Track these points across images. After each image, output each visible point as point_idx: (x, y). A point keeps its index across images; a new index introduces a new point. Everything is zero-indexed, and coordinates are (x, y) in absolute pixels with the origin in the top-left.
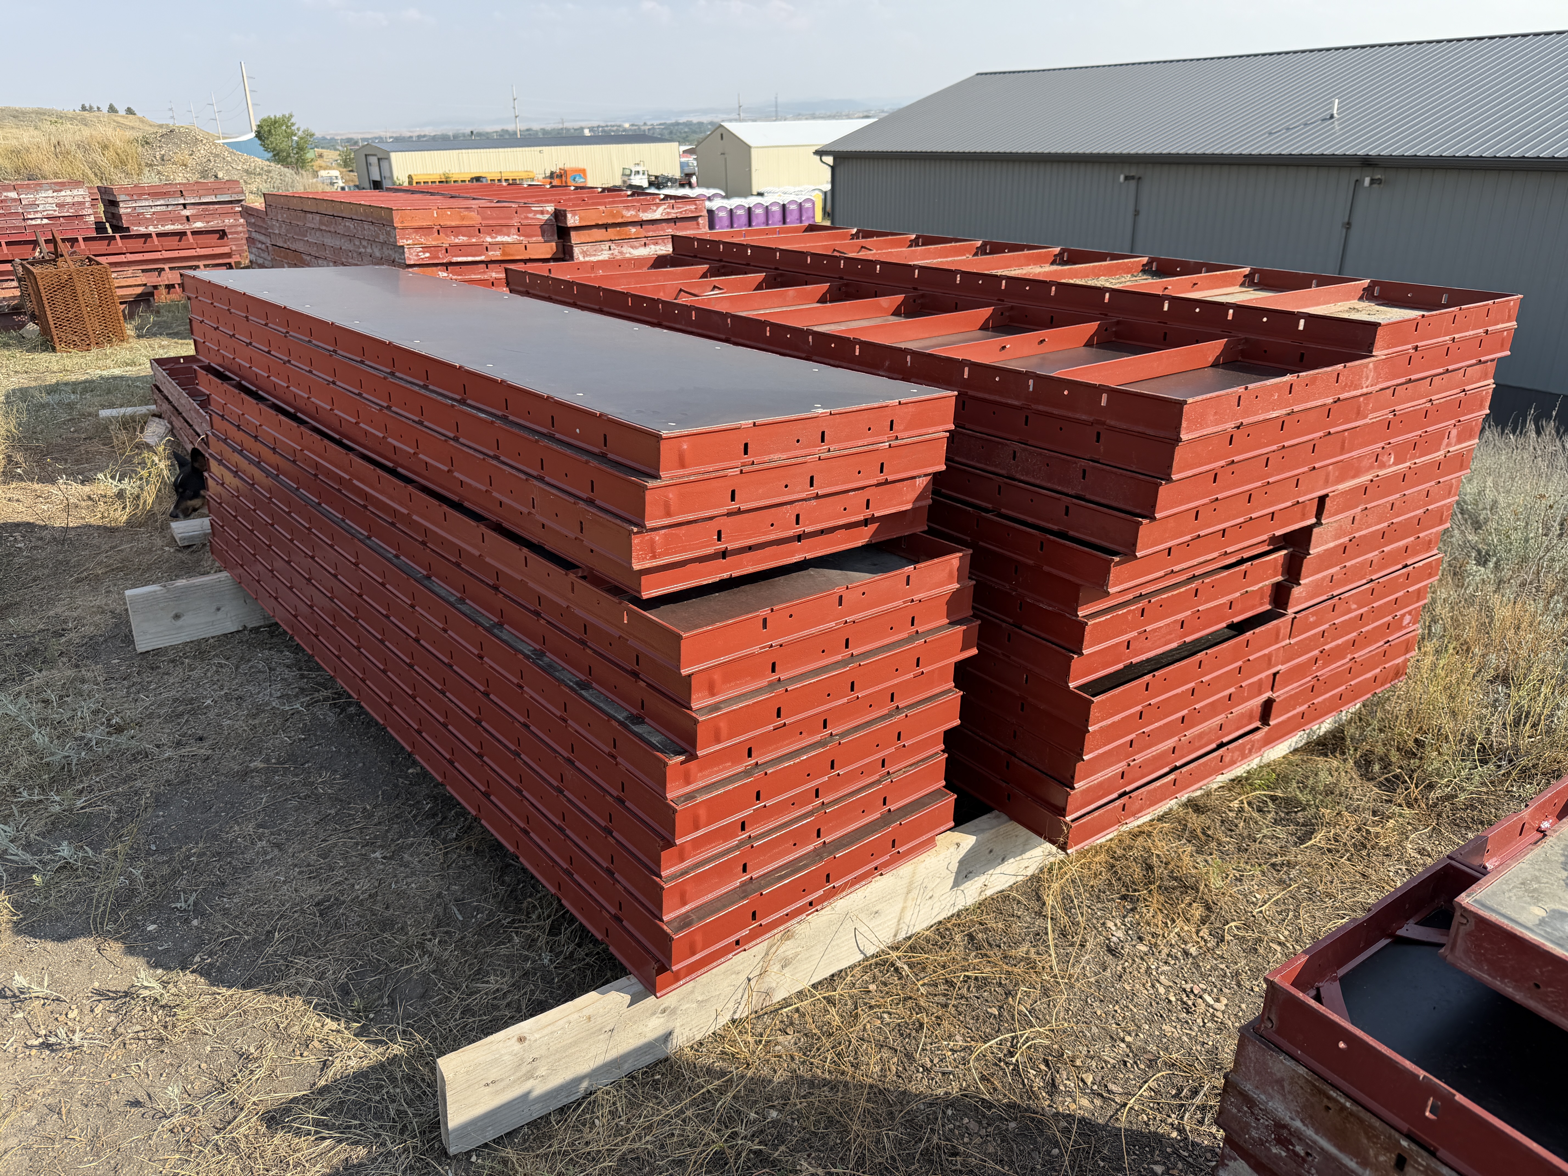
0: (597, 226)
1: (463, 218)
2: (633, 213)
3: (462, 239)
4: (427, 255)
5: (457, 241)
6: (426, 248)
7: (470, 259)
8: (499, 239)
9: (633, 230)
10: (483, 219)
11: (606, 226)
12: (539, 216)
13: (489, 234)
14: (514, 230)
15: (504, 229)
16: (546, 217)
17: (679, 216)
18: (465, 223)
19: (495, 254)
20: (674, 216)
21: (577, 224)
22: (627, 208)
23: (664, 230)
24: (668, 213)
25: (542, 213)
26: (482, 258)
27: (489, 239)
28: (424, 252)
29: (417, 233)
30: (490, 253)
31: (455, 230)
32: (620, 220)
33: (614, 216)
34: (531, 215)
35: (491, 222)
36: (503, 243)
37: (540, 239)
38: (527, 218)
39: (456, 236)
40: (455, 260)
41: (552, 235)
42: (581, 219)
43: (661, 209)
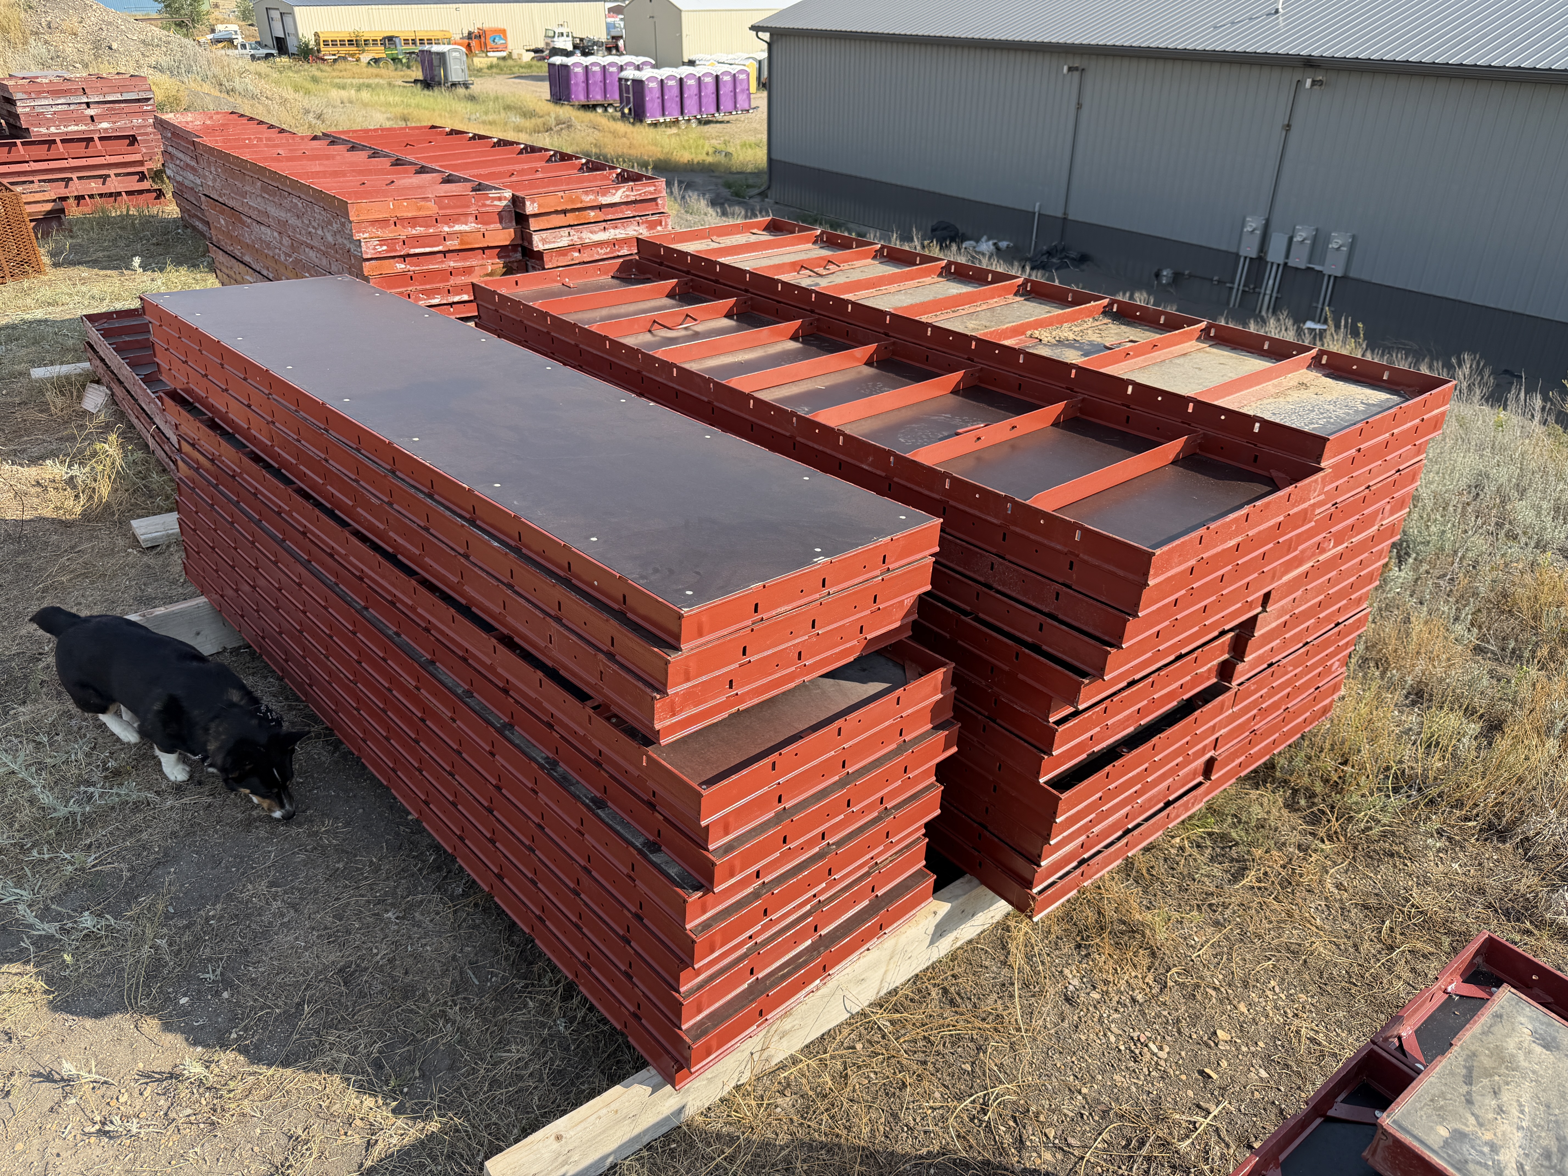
0: (556, 212)
1: (420, 209)
2: (592, 197)
3: (419, 230)
4: (385, 248)
5: (414, 232)
6: (383, 242)
7: (428, 250)
8: (457, 228)
9: (592, 214)
10: (440, 208)
11: (565, 212)
12: (497, 203)
13: (447, 224)
14: (472, 219)
15: (462, 218)
16: (504, 203)
17: (638, 198)
18: (422, 213)
19: (453, 244)
20: (633, 198)
21: (536, 211)
22: (587, 193)
23: (622, 212)
24: (627, 196)
25: (500, 199)
26: (440, 248)
27: (446, 229)
28: (381, 245)
29: (373, 226)
30: (448, 243)
31: (413, 221)
32: (579, 206)
33: (573, 201)
34: (488, 202)
35: (448, 212)
36: (461, 233)
37: (498, 226)
38: (484, 205)
39: (414, 227)
40: (412, 251)
41: (511, 222)
42: (539, 206)
43: (620, 193)
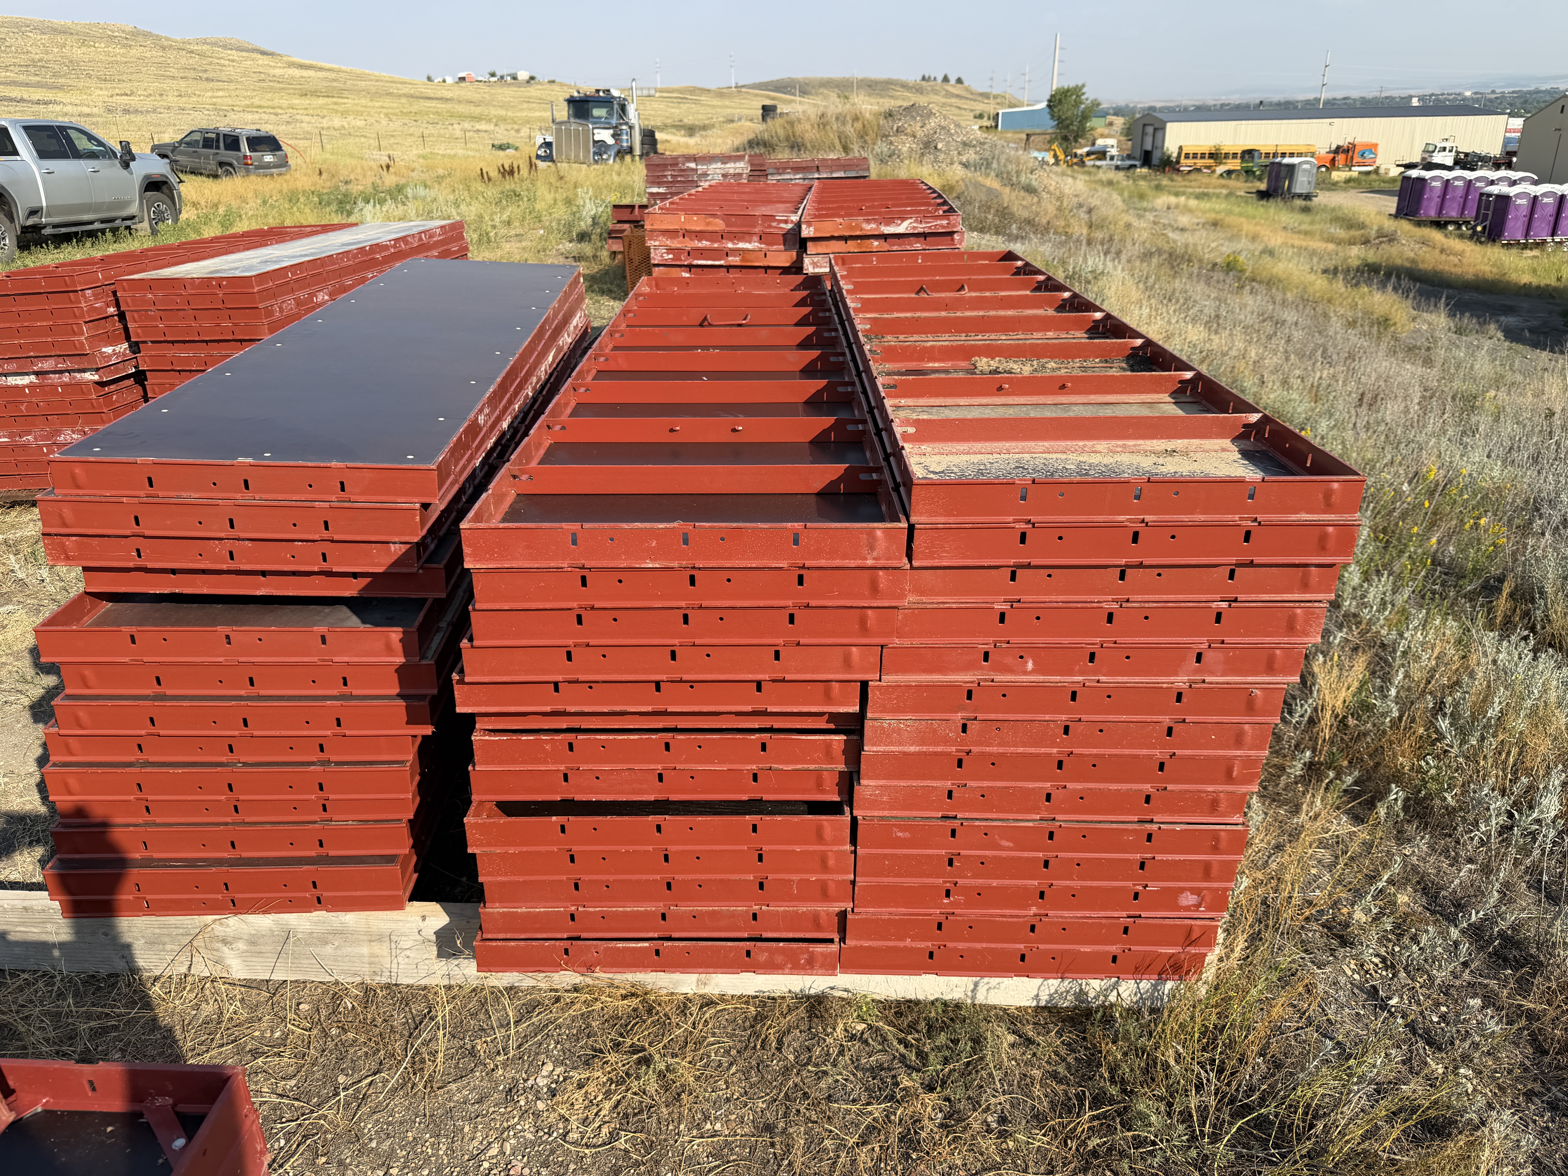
0: (832, 238)
1: (708, 224)
2: (873, 226)
3: (705, 244)
4: (671, 256)
5: (700, 245)
6: (670, 250)
7: (710, 263)
8: (741, 245)
9: (876, 243)
10: (727, 226)
11: (846, 239)
12: (782, 225)
13: (731, 240)
14: (756, 238)
15: (747, 237)
16: (790, 226)
17: (927, 230)
18: (710, 228)
19: (735, 260)
20: (921, 230)
21: (812, 235)
22: (868, 221)
23: (911, 245)
24: (914, 228)
25: (786, 222)
26: (722, 262)
27: (730, 245)
28: (668, 254)
29: (664, 236)
30: (730, 259)
31: (699, 235)
32: (858, 233)
33: (852, 228)
34: (774, 224)
35: (734, 229)
36: (743, 250)
37: (782, 247)
38: (770, 227)
39: (700, 240)
40: (696, 262)
41: (794, 244)
42: (815, 230)
43: (906, 224)
